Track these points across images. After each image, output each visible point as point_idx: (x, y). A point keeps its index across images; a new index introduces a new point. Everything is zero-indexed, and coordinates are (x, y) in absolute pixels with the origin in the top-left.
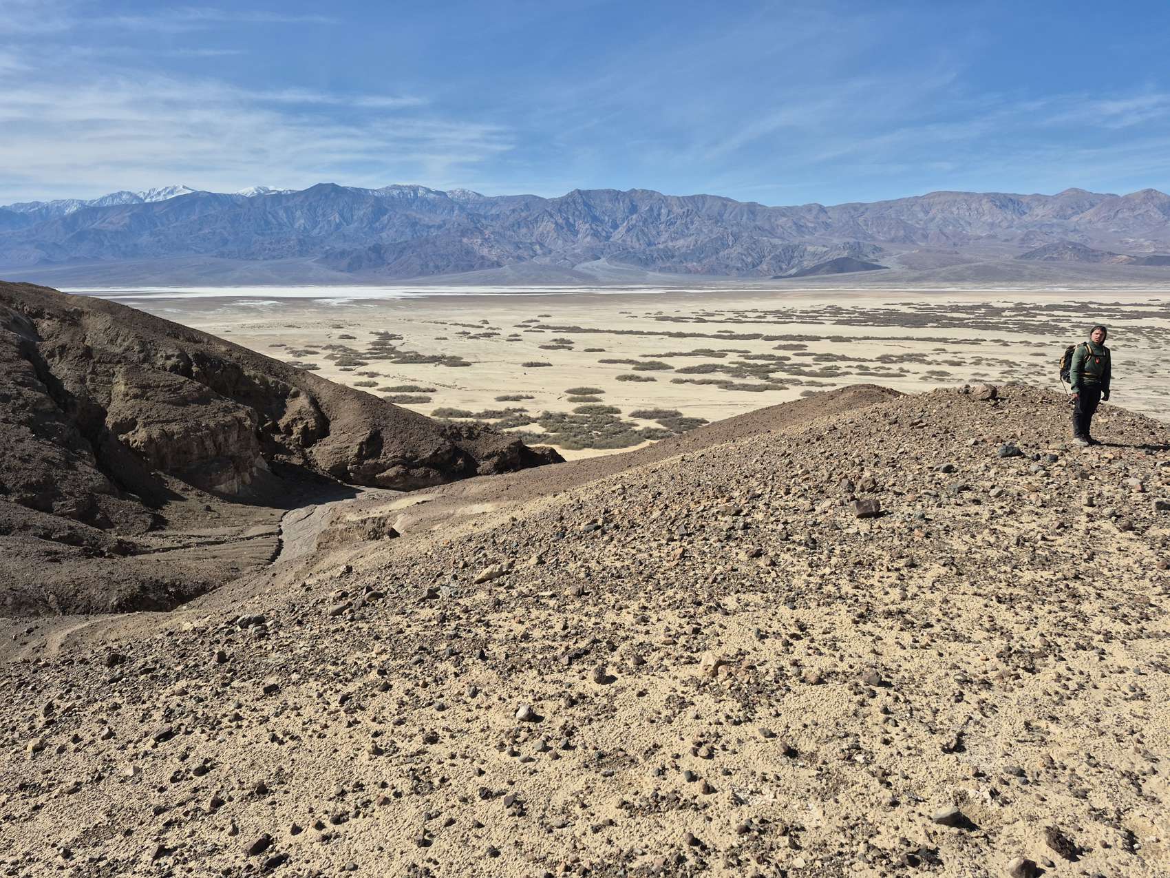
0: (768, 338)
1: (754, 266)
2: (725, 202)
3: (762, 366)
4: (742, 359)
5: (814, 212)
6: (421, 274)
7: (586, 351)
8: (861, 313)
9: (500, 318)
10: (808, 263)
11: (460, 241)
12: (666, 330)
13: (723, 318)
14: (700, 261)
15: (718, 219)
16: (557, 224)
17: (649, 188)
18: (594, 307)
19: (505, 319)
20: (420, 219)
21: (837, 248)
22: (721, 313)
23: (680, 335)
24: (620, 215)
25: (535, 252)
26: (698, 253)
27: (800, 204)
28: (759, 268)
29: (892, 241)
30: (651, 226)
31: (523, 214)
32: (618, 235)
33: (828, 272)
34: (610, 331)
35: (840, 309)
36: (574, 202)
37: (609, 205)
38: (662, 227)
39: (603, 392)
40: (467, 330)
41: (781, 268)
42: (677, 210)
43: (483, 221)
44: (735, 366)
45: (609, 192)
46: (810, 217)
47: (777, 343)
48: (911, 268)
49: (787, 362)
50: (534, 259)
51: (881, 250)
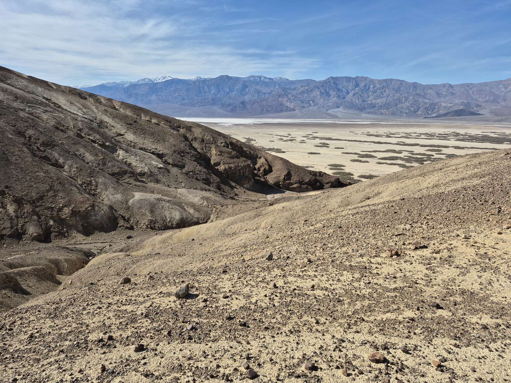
0: (422, 146)
1: (414, 112)
2: (402, 82)
3: (420, 158)
4: (410, 155)
5: (447, 87)
6: (261, 113)
7: (335, 148)
8: (470, 136)
9: (296, 133)
10: (442, 112)
11: (278, 100)
12: (372, 140)
13: (399, 136)
14: (388, 109)
15: (398, 90)
16: (321, 92)
17: (365, 76)
18: (337, 129)
19: (298, 134)
20: (261, 90)
21: (458, 104)
22: (398, 133)
23: (379, 143)
24: (350, 88)
25: (310, 104)
26: (387, 106)
27: (439, 84)
28: (417, 113)
29: (487, 102)
30: (365, 93)
31: (306, 88)
32: (349, 97)
33: (452, 116)
34: (345, 140)
35: (458, 134)
36: (329, 82)
37: (346, 84)
38: (370, 93)
39: (345, 166)
40: (282, 138)
41: (428, 114)
42: (378, 86)
43: (288, 91)
44: (407, 158)
45: (346, 77)
46: (444, 90)
47: (427, 148)
48: (496, 115)
49: (432, 157)
50: (310, 108)
51: (480, 106)
